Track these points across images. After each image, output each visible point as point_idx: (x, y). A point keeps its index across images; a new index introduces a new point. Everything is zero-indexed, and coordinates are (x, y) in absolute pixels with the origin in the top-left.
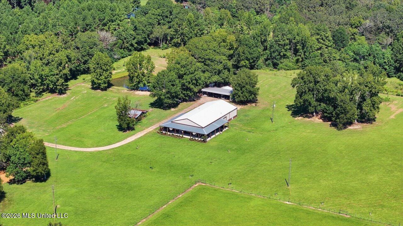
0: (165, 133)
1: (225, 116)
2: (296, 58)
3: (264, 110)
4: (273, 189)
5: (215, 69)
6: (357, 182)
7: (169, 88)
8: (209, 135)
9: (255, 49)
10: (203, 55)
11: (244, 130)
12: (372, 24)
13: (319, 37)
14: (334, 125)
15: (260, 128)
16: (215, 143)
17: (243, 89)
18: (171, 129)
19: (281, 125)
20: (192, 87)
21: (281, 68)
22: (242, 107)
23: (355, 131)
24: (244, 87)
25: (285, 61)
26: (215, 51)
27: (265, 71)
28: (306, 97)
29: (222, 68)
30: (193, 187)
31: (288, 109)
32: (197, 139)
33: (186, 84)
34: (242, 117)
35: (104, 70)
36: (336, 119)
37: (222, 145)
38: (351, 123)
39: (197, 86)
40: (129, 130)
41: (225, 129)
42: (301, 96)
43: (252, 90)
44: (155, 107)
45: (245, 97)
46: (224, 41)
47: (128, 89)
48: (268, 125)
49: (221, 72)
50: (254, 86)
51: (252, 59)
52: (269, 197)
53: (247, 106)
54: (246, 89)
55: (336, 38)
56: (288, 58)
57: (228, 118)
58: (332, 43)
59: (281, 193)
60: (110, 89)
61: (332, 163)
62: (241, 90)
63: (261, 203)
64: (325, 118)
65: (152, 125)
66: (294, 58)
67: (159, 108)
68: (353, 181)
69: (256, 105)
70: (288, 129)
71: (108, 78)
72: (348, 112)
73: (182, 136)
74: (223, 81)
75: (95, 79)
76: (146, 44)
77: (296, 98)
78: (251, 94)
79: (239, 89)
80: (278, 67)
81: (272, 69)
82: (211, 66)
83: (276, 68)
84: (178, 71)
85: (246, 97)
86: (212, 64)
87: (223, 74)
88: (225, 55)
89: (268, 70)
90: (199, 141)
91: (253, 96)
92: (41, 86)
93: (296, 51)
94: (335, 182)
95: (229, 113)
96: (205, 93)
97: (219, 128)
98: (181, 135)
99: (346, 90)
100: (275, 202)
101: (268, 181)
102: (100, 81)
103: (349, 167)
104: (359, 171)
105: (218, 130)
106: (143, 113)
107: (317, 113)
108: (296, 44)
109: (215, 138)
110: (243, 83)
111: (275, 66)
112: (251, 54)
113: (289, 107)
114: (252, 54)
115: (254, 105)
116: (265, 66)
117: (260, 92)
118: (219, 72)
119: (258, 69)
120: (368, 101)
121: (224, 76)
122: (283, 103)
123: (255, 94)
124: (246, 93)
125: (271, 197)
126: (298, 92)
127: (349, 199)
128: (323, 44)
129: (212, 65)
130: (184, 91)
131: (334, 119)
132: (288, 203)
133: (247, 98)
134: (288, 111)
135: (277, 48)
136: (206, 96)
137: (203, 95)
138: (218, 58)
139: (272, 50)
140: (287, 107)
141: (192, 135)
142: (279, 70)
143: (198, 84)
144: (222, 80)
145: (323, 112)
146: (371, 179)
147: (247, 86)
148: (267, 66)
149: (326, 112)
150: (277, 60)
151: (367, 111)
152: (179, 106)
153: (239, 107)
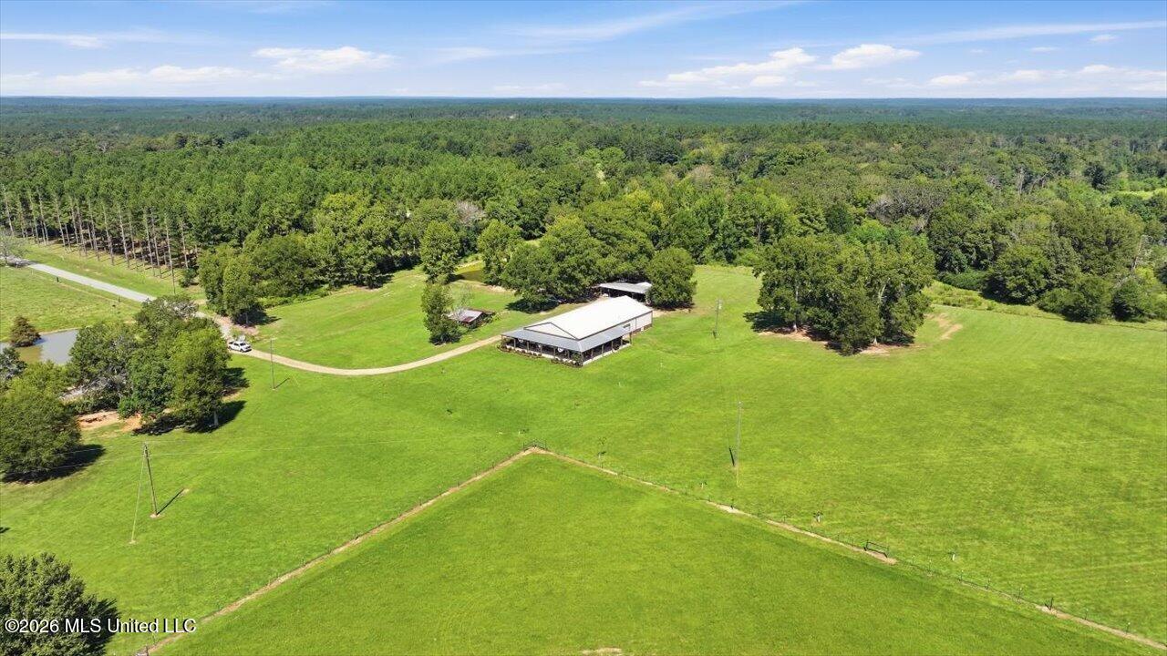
0: (510, 349)
1: (627, 323)
2: (765, 247)
3: (703, 319)
4: (697, 472)
5: (625, 251)
6: (898, 464)
7: (534, 274)
8: (588, 354)
9: (698, 230)
10: (606, 226)
11: (660, 349)
12: (890, 202)
13: (803, 215)
14: (835, 345)
15: (690, 346)
16: (598, 368)
17: (668, 281)
18: (521, 341)
19: (731, 344)
20: (579, 276)
21: (740, 263)
22: (665, 314)
23: (876, 358)
24: (669, 277)
25: (748, 253)
26: (627, 222)
27: (713, 267)
28: (779, 292)
29: (637, 251)
30: (516, 457)
32: (564, 360)
33: (568, 270)
34: (661, 328)
35: (443, 251)
36: (839, 333)
37: (608, 374)
38: (866, 344)
39: (589, 275)
40: (448, 341)
41: (624, 346)
42: (770, 292)
43: (683, 283)
44: (514, 309)
45: (670, 296)
46: (644, 209)
47: (482, 283)
48: (706, 343)
49: (635, 257)
50: (689, 279)
51: (692, 246)
52: (684, 490)
53: (675, 311)
54: (673, 283)
55: (831, 219)
56: (751, 247)
57: (633, 329)
58: (823, 227)
59: (714, 483)
60: (454, 283)
61: (835, 417)
62: (664, 283)
63: (664, 506)
64: (816, 335)
65: (494, 335)
66: (761, 248)
67: (521, 311)
68: (888, 461)
69: (690, 311)
70: (744, 350)
71: (449, 263)
72: (864, 319)
73: (540, 355)
74: (637, 272)
75: (428, 265)
76: (538, 229)
77: (762, 294)
78: (682, 292)
79: (661, 281)
80: (734, 262)
81: (726, 263)
82: (618, 247)
83: (731, 263)
84: (555, 248)
85: (672, 296)
86: (619, 243)
87: (639, 260)
88: (643, 231)
89: (717, 266)
90: (567, 365)
91: (685, 294)
92: (335, 271)
93: (765, 237)
94: (845, 460)
95: (636, 318)
96: (605, 291)
97: (611, 342)
98: (537, 354)
99: (860, 278)
100: (696, 506)
101: (689, 451)
102: (436, 269)
103: (874, 427)
104: (898, 438)
105: (608, 346)
106: (484, 315)
107: (800, 327)
108: (765, 225)
109: (601, 359)
110: (667, 270)
111: (730, 259)
112: (691, 237)
113: (749, 316)
114: (693, 238)
115: (686, 310)
116: (714, 260)
117: (699, 289)
118: (632, 257)
119: (702, 264)
120: (903, 301)
121: (640, 265)
122: (739, 309)
123: (689, 292)
124: (671, 289)
125: (690, 492)
126: (765, 285)
127: (885, 509)
128: (810, 226)
129: (619, 245)
130: (567, 283)
131: (833, 334)
132: (729, 510)
133: (674, 298)
134: (747, 321)
135: (735, 229)
136: (607, 295)
137: (602, 294)
138: (630, 233)
139: (726, 233)
140: (745, 315)
141: (558, 353)
142: (736, 265)
143: (590, 272)
144: (635, 271)
145: (811, 321)
146: (932, 458)
147: (674, 276)
148: (718, 259)
149: (819, 323)
150: (733, 250)
151: (899, 320)
152: (557, 308)
153: (657, 314)
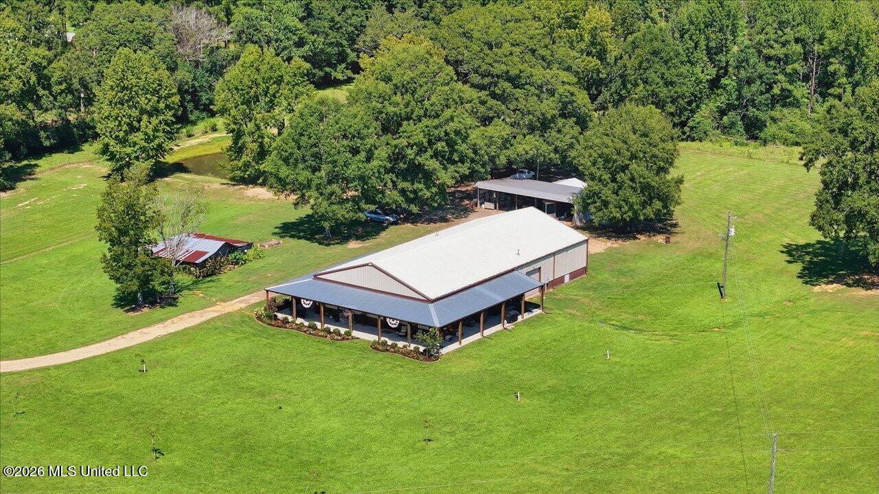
0: (285, 321)
1: (536, 266)
2: (827, 105)
3: (696, 256)
5: (529, 113)
7: (335, 162)
8: (450, 332)
9: (684, 69)
10: (489, 59)
11: (604, 321)
15: (669, 314)
16: (472, 363)
17: (620, 177)
18: (307, 305)
19: (756, 310)
20: (432, 164)
21: (774, 138)
22: (615, 246)
24: (624, 168)
25: (789, 116)
26: (533, 51)
27: (717, 146)
28: (856, 200)
29: (556, 112)
31: (789, 258)
32: (401, 344)
33: (409, 151)
34: (605, 276)
35: (143, 112)
37: (496, 373)
39: (454, 162)
40: (153, 304)
41: (528, 315)
43: (654, 181)
44: (292, 236)
45: (626, 208)
46: (570, 22)
47: (225, 181)
48: (703, 308)
49: (552, 125)
50: (665, 170)
51: (673, 102)
53: (637, 241)
54: (632, 179)
56: (796, 104)
57: (547, 277)
60: (166, 179)
62: (614, 180)
65: (251, 290)
66: (817, 107)
67: (307, 239)
69: (668, 241)
70: (782, 323)
71: (155, 137)
73: (348, 334)
74: (555, 157)
75: (112, 142)
76: (343, 65)
77: (820, 204)
78: (651, 198)
79: (606, 177)
80: (762, 135)
81: (743, 139)
82: (515, 103)
83: (754, 138)
84: (380, 106)
85: (631, 208)
86: (517, 96)
87: (559, 131)
88: (569, 69)
89: (726, 145)
90: (407, 354)
91: (658, 204)
93: (825, 84)
95: (554, 254)
96: (487, 196)
97: (500, 305)
98: (343, 330)
102: (129, 150)
105: (492, 314)
106: (229, 248)
108: (825, 59)
109: (479, 342)
110: (619, 153)
111: (753, 130)
112: (669, 84)
113: (792, 252)
114: (672, 83)
115: (660, 239)
116: (719, 131)
117: (687, 194)
118: (544, 125)
119: (693, 140)
121: (563, 141)
122: (771, 237)
123: (666, 200)
124: (629, 192)
126: (826, 185)
129: (517, 99)
130: (405, 180)
133: (635, 213)
134: (789, 262)
135: (762, 67)
136: (492, 206)
137: (481, 204)
138: (539, 74)
139: (743, 74)
140: (785, 250)
141: (386, 330)
142: (765, 142)
143: (455, 157)
144: (552, 155)
147: (634, 166)
148: (726, 130)
150: (758, 110)
152: (383, 234)
153: (600, 246)
